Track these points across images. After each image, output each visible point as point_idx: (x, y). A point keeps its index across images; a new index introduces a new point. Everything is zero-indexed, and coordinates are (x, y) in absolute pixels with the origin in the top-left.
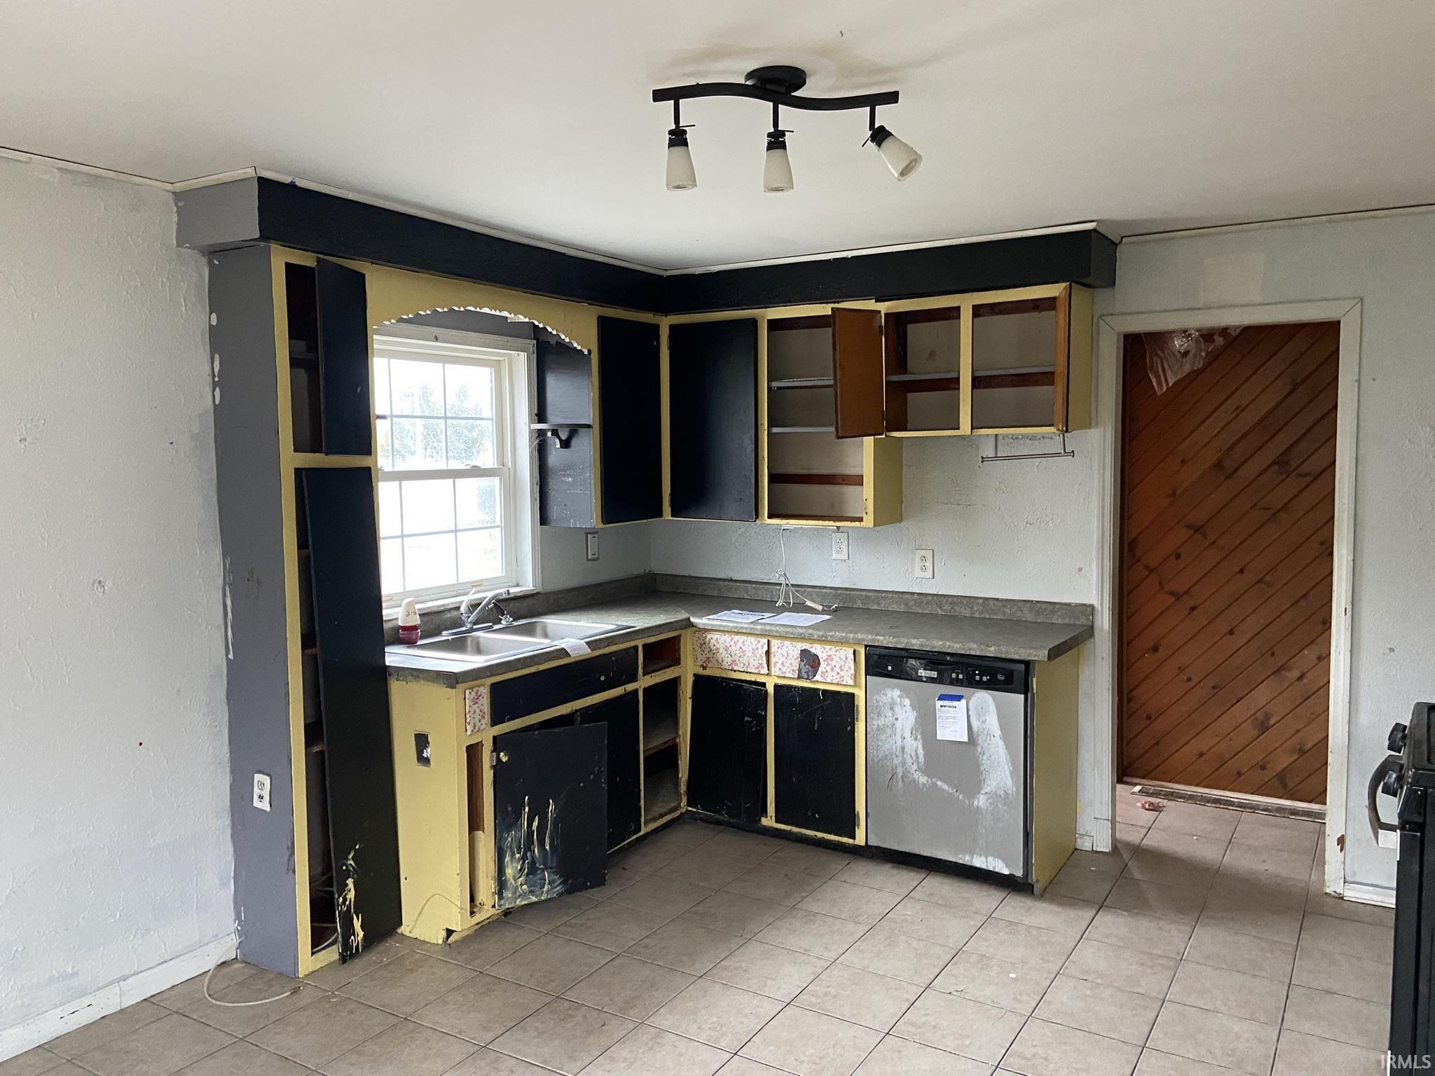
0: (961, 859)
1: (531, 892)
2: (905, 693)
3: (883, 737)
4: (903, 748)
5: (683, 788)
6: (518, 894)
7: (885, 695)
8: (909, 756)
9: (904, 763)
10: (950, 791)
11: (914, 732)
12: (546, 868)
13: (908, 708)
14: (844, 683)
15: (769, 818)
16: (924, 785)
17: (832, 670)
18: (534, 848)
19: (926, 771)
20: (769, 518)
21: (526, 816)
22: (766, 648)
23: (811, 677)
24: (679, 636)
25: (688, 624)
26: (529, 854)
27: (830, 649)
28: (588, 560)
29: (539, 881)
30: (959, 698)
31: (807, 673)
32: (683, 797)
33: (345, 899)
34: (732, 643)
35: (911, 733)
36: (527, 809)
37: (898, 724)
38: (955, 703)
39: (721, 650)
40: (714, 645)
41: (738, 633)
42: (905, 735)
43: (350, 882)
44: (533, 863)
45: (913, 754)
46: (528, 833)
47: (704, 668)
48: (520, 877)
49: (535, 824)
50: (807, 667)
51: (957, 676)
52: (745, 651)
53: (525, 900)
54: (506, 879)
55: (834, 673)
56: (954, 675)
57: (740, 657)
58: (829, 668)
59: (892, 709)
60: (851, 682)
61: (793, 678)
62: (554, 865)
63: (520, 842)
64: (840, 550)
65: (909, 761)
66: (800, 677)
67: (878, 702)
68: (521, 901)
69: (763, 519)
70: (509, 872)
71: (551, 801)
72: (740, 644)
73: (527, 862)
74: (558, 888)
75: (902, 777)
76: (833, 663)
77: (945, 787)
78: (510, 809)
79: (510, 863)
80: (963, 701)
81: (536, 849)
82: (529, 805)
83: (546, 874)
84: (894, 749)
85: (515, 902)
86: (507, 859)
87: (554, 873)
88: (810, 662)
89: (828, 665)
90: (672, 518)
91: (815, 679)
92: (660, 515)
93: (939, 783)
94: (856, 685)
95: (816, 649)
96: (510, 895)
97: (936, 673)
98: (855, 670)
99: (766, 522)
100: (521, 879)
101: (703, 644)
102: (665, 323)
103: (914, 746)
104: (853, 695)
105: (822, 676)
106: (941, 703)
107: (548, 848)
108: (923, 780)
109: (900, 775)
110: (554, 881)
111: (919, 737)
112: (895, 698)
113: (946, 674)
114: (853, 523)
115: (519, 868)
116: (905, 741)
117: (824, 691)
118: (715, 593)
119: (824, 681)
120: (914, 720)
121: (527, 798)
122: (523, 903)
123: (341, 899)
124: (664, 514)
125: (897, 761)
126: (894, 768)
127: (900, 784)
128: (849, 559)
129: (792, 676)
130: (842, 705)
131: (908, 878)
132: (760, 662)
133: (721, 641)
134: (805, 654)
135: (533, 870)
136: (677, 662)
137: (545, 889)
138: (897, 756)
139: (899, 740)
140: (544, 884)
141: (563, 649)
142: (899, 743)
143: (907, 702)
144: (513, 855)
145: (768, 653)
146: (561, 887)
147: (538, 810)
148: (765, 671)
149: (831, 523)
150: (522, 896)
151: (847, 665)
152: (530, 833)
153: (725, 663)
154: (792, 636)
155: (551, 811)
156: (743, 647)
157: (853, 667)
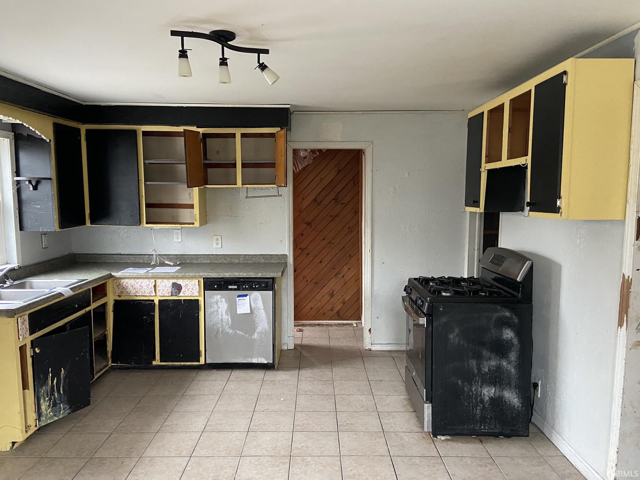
0: (247, 361)
1: (55, 415)
2: (222, 296)
3: (213, 316)
4: (222, 319)
5: (109, 355)
6: (48, 418)
7: (214, 298)
8: (224, 323)
9: (222, 325)
10: (243, 334)
11: (227, 313)
12: (61, 402)
13: (224, 302)
14: (194, 295)
15: (156, 361)
16: (231, 333)
17: (188, 290)
18: (55, 393)
19: (231, 327)
20: (146, 224)
21: (50, 378)
22: (154, 284)
23: (177, 295)
24: (106, 282)
25: (111, 276)
26: (52, 397)
27: (187, 281)
28: (43, 248)
29: (58, 409)
30: (246, 296)
31: (176, 293)
32: (110, 359)
34: (135, 283)
35: (226, 313)
36: (50, 375)
37: (220, 310)
38: (244, 298)
39: (129, 287)
40: (125, 285)
41: (138, 278)
42: (223, 314)
44: (55, 400)
45: (226, 321)
46: (52, 386)
47: (120, 296)
48: (49, 409)
49: (55, 381)
50: (175, 290)
51: (246, 287)
52: (143, 286)
53: (52, 420)
54: (42, 411)
55: (189, 292)
56: (244, 287)
57: (140, 289)
58: (186, 290)
59: (217, 304)
60: (197, 294)
61: (169, 296)
62: (66, 400)
63: (48, 392)
64: (178, 238)
65: (225, 324)
66: (172, 295)
67: (210, 301)
68: (50, 421)
69: (144, 225)
70: (43, 407)
71: (62, 369)
72: (139, 283)
73: (52, 401)
74: (67, 411)
75: (222, 331)
76: (188, 287)
77: (241, 333)
78: (42, 376)
79: (43, 404)
80: (248, 297)
81: (56, 394)
82: (51, 373)
83: (62, 405)
84: (218, 321)
85: (47, 422)
86: (42, 401)
87: (66, 404)
88: (177, 288)
89: (186, 288)
90: (91, 225)
91: (180, 295)
92: (85, 224)
93: (238, 332)
94: (199, 296)
95: (180, 282)
96: (44, 419)
97: (236, 286)
98: (199, 289)
99: (145, 226)
100: (49, 410)
101: (119, 285)
102: (83, 128)
103: (227, 318)
104: (198, 300)
105: (183, 294)
106: (239, 298)
107: (62, 392)
108: (231, 331)
109: (220, 331)
110: (66, 408)
111: (229, 314)
112: (218, 299)
113: (240, 287)
114: (189, 225)
115: (48, 404)
116: (223, 316)
117: (184, 300)
118: (112, 261)
119: (184, 295)
120: (227, 307)
121: (50, 369)
122: (51, 421)
124: (87, 224)
125: (219, 326)
126: (218, 328)
127: (221, 335)
128: (182, 241)
129: (168, 295)
130: (193, 305)
131: (225, 374)
132: (151, 290)
133: (129, 283)
134: (174, 285)
135: (55, 405)
136: (105, 295)
137: (61, 413)
138: (219, 323)
139: (220, 316)
140: (61, 410)
141: (60, 293)
142: (220, 318)
143: (224, 300)
144: (45, 398)
145: (155, 286)
146: (69, 410)
147: (56, 374)
148: (154, 294)
149: (179, 225)
150: (51, 418)
151: (195, 287)
152: (53, 386)
153: (131, 293)
154: (168, 277)
155: (63, 374)
156: (141, 285)
157: (198, 288)
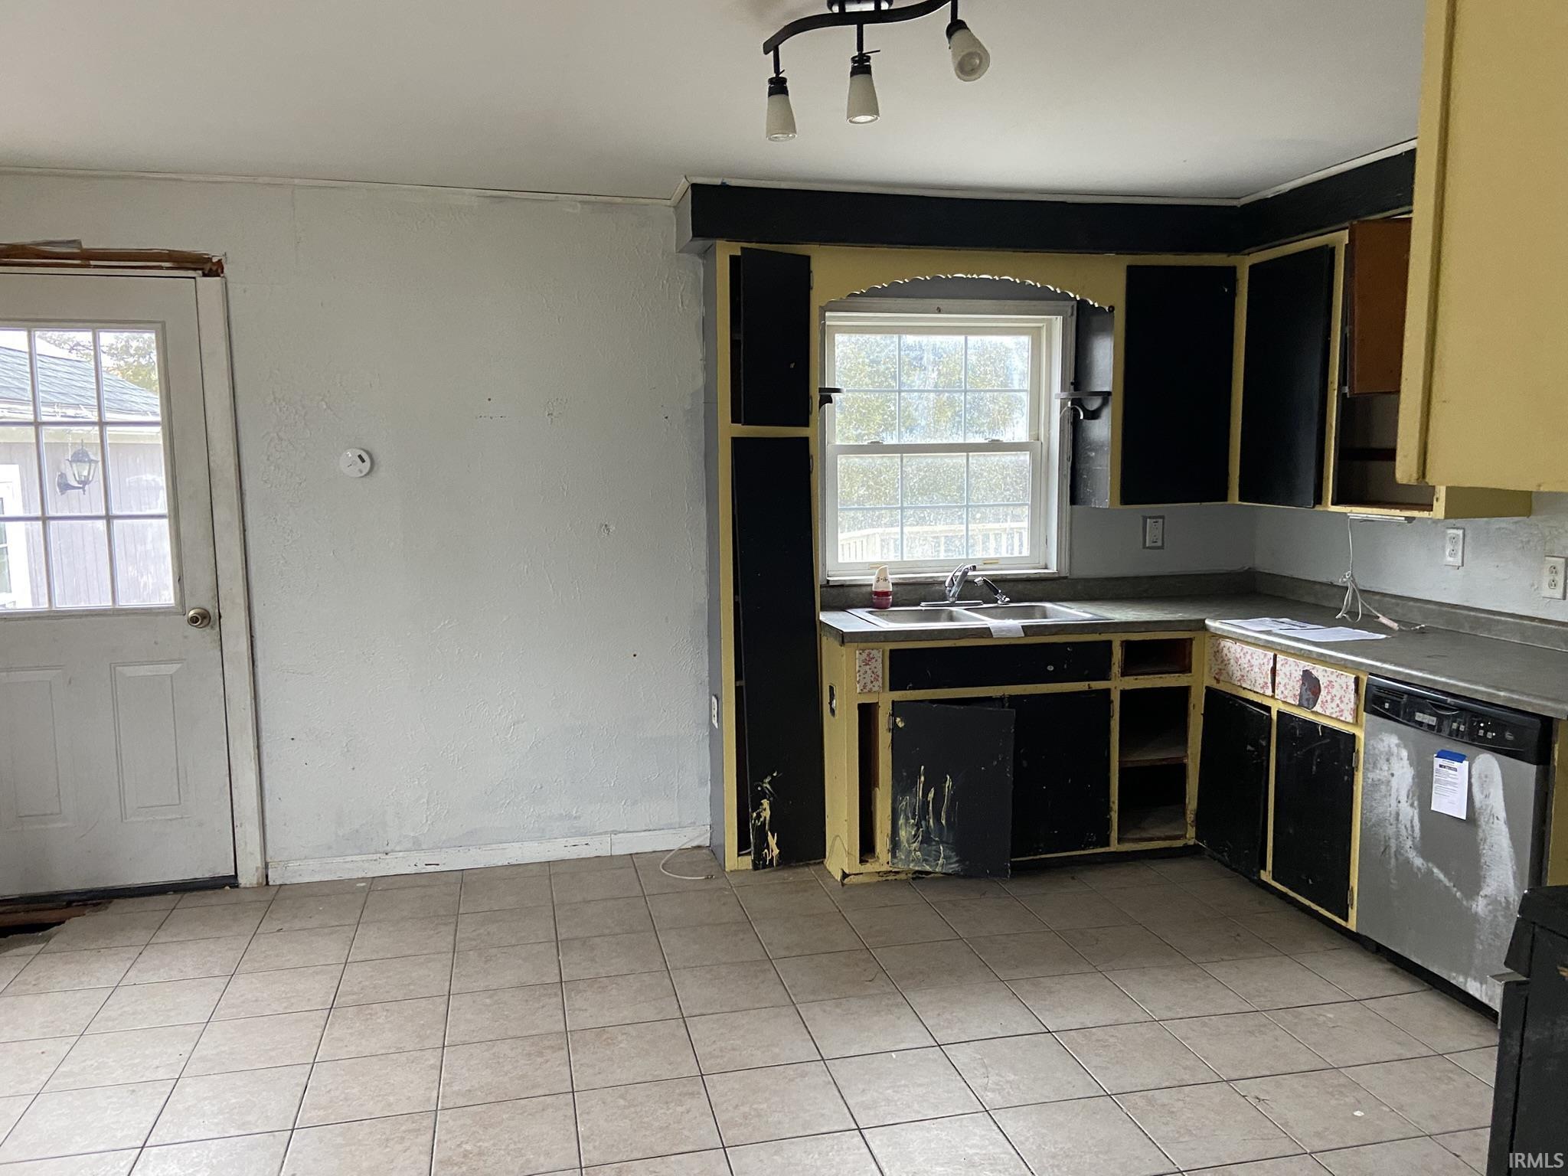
0: (1454, 978)
1: (925, 860)
2: (1404, 741)
3: (1377, 796)
4: (1398, 814)
5: (1190, 817)
6: (911, 859)
7: (1382, 740)
8: (1403, 827)
9: (1398, 835)
10: (1448, 885)
11: (1411, 795)
12: (942, 842)
13: (1406, 762)
14: (1342, 719)
15: (1267, 872)
16: (1419, 869)
17: (1332, 700)
18: (929, 818)
19: (1424, 850)
20: (1333, 504)
21: (921, 785)
22: (1271, 664)
23: (1311, 707)
24: (1191, 640)
25: (1201, 626)
26: (923, 823)
27: (1332, 673)
28: (1144, 547)
29: (934, 852)
30: (1460, 758)
31: (1308, 700)
32: (1189, 826)
33: (759, 816)
34: (1242, 654)
35: (1408, 797)
36: (922, 779)
37: (1394, 782)
38: (1456, 764)
39: (1232, 661)
40: (1226, 655)
41: (1248, 643)
42: (1400, 798)
43: (765, 803)
44: (927, 832)
45: (1409, 826)
46: (923, 802)
47: (1218, 681)
48: (914, 842)
49: (931, 795)
50: (1309, 693)
51: (1459, 727)
52: (1252, 666)
53: (919, 866)
54: (900, 839)
55: (1334, 705)
56: (1455, 726)
57: (1248, 671)
58: (1329, 698)
59: (1388, 760)
60: (1350, 719)
61: (1294, 705)
62: (951, 841)
63: (915, 809)
64: (1453, 554)
65: (1404, 832)
66: (1300, 705)
67: (1374, 749)
68: (914, 866)
69: (1327, 505)
70: (903, 834)
71: (948, 777)
72: (1248, 657)
73: (921, 829)
74: (953, 866)
75: (1395, 852)
76: (1334, 691)
77: (1441, 876)
78: (905, 774)
79: (903, 827)
80: (1466, 763)
81: (931, 821)
82: (924, 775)
83: (941, 848)
84: (1388, 814)
85: (909, 866)
86: (901, 821)
87: (952, 850)
88: (1311, 687)
89: (1328, 693)
90: (1240, 503)
91: (1315, 709)
92: (1224, 497)
93: (1435, 870)
94: (1356, 722)
95: (1319, 672)
96: (903, 857)
97: (1435, 719)
98: (1355, 703)
99: (1329, 510)
100: (915, 845)
101: (1218, 652)
102: (1244, 264)
103: (1409, 813)
104: (1354, 735)
105: (1322, 707)
106: (1441, 761)
107: (944, 822)
108: (1418, 862)
109: (1393, 849)
110: (950, 857)
111: (1416, 803)
112: (1392, 746)
113: (1445, 722)
114: (1421, 513)
115: (913, 833)
116: (1400, 805)
117: (1324, 727)
119: (1323, 713)
120: (1410, 780)
121: (923, 767)
122: (917, 868)
123: (755, 815)
124: (1229, 496)
125: (1391, 831)
126: (1387, 838)
127: (1393, 861)
128: (1463, 565)
129: (1293, 703)
130: (1340, 746)
132: (1266, 680)
133: (1232, 650)
134: (1307, 675)
135: (927, 840)
136: (1186, 669)
137: (940, 862)
138: (1391, 825)
139: (1394, 803)
140: (940, 857)
142: (1393, 809)
143: (1404, 754)
144: (907, 819)
145: (1274, 671)
146: (957, 865)
147: (934, 781)
148: (1269, 692)
150: (916, 861)
151: (1347, 695)
152: (925, 803)
153: (1235, 676)
154: (1292, 652)
155: (948, 787)
156: (1251, 661)
157: (1353, 700)
